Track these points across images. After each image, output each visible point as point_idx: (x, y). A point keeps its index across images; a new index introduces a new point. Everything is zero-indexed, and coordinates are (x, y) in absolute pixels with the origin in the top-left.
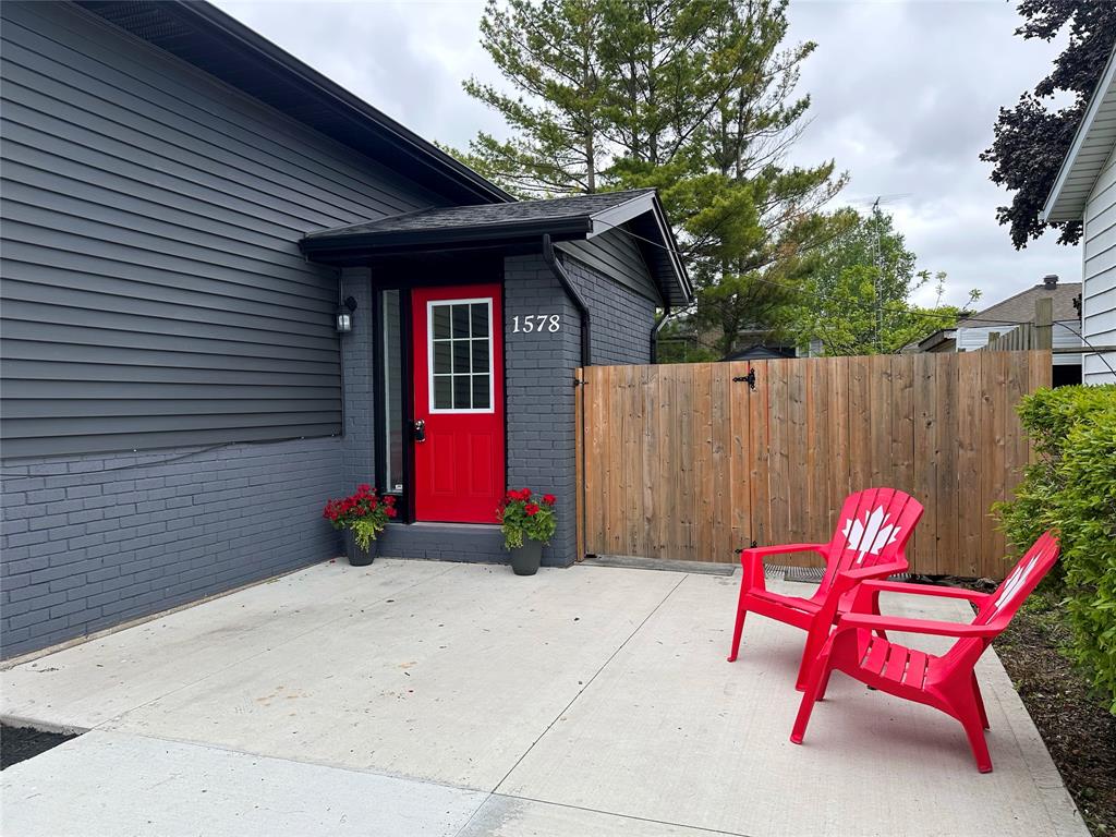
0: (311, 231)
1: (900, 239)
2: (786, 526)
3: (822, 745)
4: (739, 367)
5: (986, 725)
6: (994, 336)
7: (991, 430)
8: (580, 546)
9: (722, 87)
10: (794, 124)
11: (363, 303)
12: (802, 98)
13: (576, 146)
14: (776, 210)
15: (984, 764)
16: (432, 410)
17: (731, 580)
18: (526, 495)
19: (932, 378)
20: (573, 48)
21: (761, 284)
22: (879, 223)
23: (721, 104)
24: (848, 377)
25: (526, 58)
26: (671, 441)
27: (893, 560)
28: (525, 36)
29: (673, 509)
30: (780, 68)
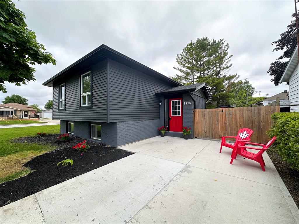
0: (156, 92)
1: (251, 85)
2: (229, 134)
3: (236, 165)
4: (221, 109)
5: (264, 165)
6: (269, 103)
7: (268, 119)
8: (194, 135)
9: (216, 64)
10: (229, 68)
11: (163, 101)
12: (231, 64)
13: (191, 75)
14: (226, 82)
15: (264, 170)
16: (172, 116)
17: (220, 142)
18: (186, 128)
19: (256, 111)
20: (190, 61)
21: (224, 94)
22: (247, 82)
23: (216, 66)
24: (240, 111)
25: (183, 63)
26: (209, 121)
27: (248, 139)
28: (183, 60)
29: (210, 131)
30: (226, 59)
